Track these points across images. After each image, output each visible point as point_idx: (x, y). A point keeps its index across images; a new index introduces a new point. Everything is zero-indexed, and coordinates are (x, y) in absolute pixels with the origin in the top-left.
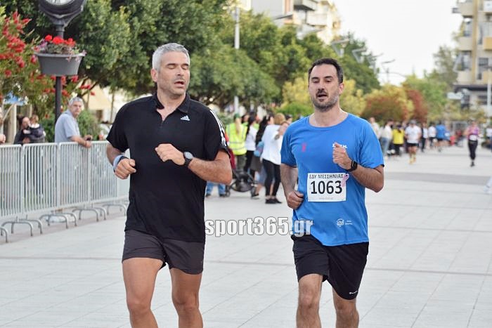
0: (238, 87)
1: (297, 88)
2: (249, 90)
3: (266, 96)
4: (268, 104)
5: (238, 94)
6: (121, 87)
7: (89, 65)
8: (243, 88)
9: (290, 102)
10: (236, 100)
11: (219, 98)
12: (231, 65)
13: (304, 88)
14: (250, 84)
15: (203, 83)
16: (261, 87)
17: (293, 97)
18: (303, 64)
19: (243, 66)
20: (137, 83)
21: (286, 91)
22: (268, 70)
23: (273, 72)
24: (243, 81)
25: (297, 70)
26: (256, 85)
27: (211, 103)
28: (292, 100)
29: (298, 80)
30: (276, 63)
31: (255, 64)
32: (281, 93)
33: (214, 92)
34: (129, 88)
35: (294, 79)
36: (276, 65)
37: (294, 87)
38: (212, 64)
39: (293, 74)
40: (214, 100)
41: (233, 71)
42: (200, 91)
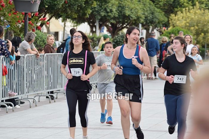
0: (141, 18)
1: (178, 18)
2: (148, 19)
3: (159, 23)
4: (161, 28)
5: (141, 22)
6: (69, 18)
7: (47, 5)
8: (144, 18)
9: (174, 26)
10: (140, 25)
11: (129, 25)
12: (137, 4)
13: (182, 18)
14: (149, 16)
15: (119, 15)
16: (156, 18)
17: (176, 23)
18: (183, 2)
19: (144, 5)
20: (77, 16)
21: (171, 20)
22: (161, 6)
23: (164, 8)
24: (144, 14)
25: (178, 7)
26: (153, 17)
27: (125, 27)
28: (175, 25)
29: (179, 13)
30: (165, 2)
31: (152, 3)
32: (168, 21)
33: (126, 21)
34: (73, 19)
35: (177, 12)
36: (165, 4)
37: (177, 17)
38: (125, 3)
39: (176, 9)
40: (127, 25)
41: (138, 8)
42: (117, 21)
